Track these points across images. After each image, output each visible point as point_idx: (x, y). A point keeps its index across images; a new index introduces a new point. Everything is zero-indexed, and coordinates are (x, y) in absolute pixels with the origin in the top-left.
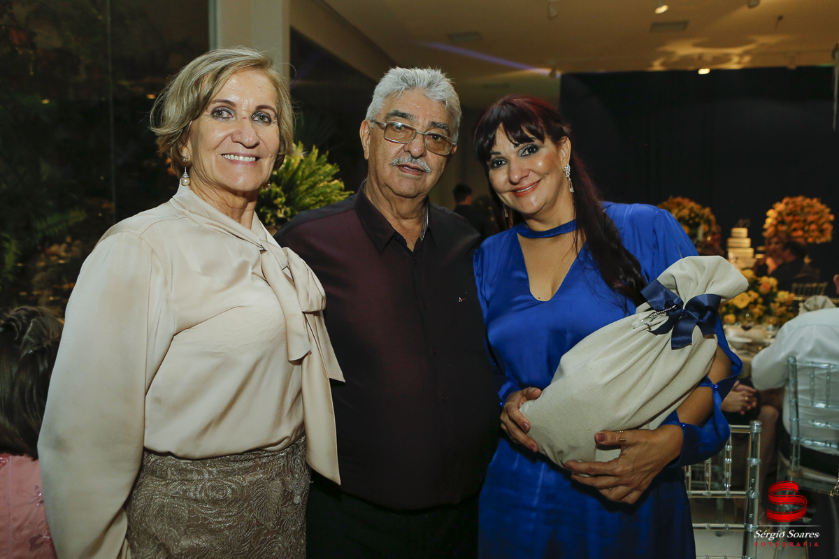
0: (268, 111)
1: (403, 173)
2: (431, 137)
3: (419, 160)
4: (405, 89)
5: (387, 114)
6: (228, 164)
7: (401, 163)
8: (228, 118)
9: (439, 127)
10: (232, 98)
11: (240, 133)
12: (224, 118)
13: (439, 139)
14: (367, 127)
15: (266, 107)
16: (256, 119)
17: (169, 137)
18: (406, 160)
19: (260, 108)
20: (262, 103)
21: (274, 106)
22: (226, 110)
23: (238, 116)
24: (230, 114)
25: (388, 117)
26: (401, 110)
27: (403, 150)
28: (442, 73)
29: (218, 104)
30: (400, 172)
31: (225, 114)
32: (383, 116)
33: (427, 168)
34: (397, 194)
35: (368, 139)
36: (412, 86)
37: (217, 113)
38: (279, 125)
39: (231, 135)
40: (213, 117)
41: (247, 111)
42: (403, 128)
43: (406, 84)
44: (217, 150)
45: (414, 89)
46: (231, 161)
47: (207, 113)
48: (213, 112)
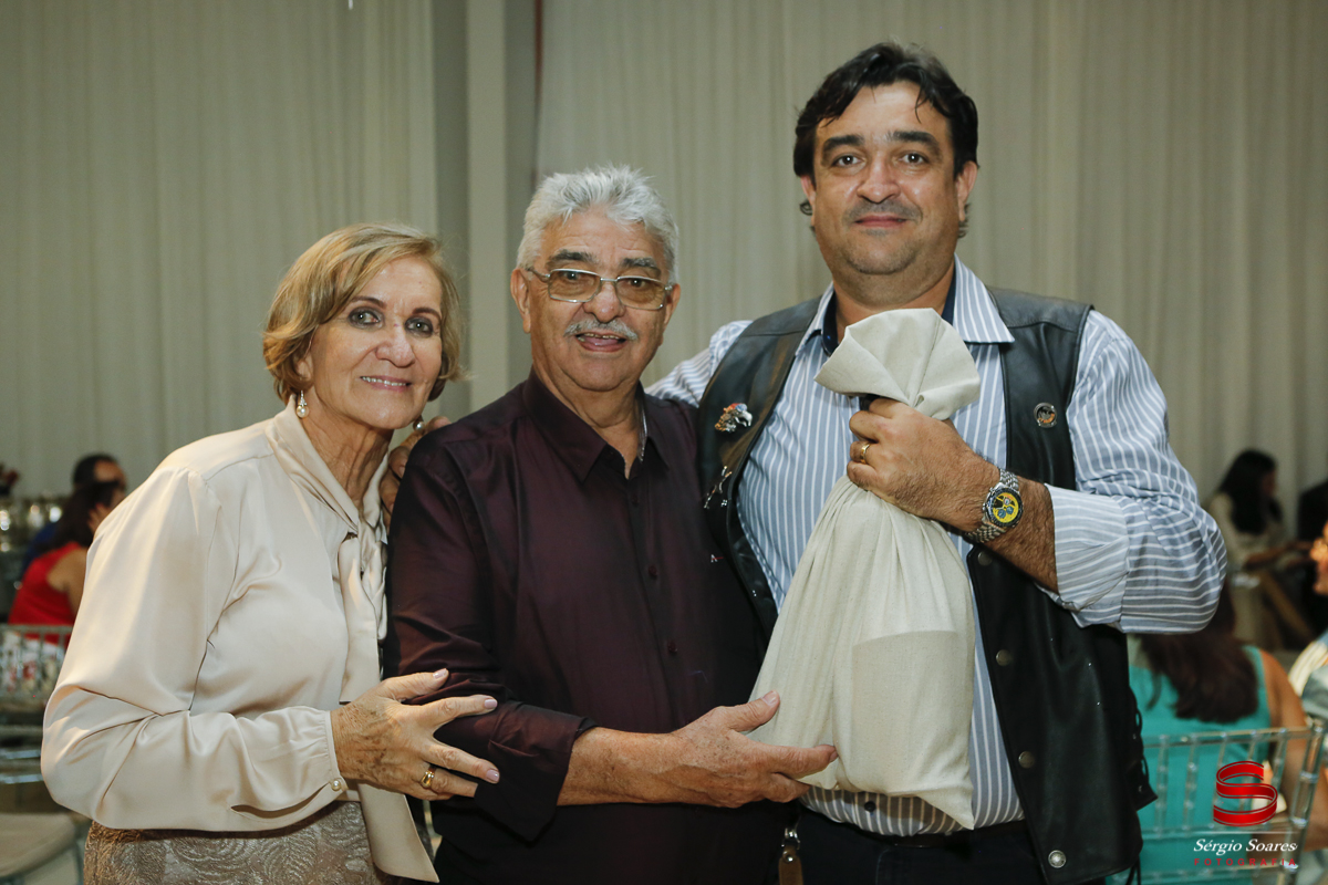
0: (429, 316)
1: (589, 352)
2: (629, 283)
3: (613, 323)
4: (574, 211)
5: (550, 258)
6: (369, 390)
7: (582, 331)
8: (372, 324)
9: (638, 265)
11: (388, 344)
12: (367, 324)
13: (643, 284)
14: (521, 280)
15: (427, 310)
16: (411, 326)
18: (589, 325)
19: (419, 311)
21: (438, 310)
22: (368, 314)
23: (387, 322)
24: (375, 317)
25: (552, 262)
26: (572, 248)
27: (582, 310)
28: (632, 170)
29: (360, 303)
30: (583, 350)
31: (368, 318)
32: (543, 262)
33: (630, 333)
34: (584, 388)
35: (526, 299)
36: (585, 203)
37: (356, 318)
38: (442, 337)
39: (376, 350)
40: (352, 321)
41: (402, 315)
42: (579, 277)
43: (573, 204)
44: (356, 370)
45: (587, 209)
46: (374, 385)
47: (344, 315)
48: (351, 315)
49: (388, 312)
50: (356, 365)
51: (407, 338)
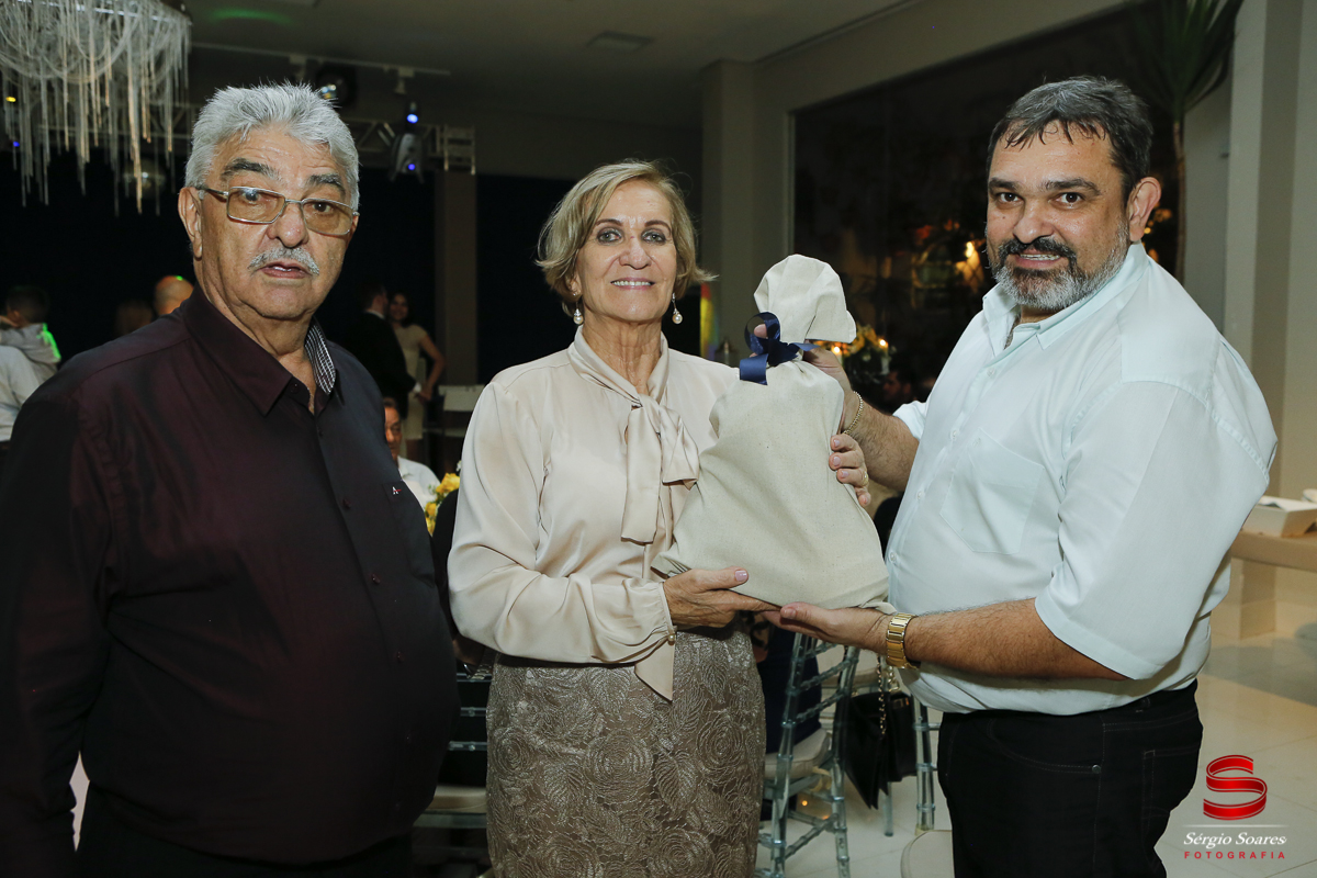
2: (314, 207)
6: (619, 291)
8: (615, 240)
10: (618, 218)
11: (628, 253)
12: (611, 241)
13: (328, 207)
14: (191, 199)
16: (649, 238)
17: (559, 270)
19: (650, 224)
20: (652, 219)
22: (612, 233)
23: (626, 237)
24: (617, 235)
27: (267, 237)
29: (602, 225)
31: (613, 237)
33: (312, 264)
34: (265, 316)
35: (196, 221)
37: (604, 237)
39: (619, 258)
40: (600, 241)
41: (637, 230)
42: (261, 198)
43: (252, 119)
44: (606, 277)
46: (621, 287)
47: (593, 237)
48: (599, 236)
49: (625, 228)
50: (605, 273)
51: (642, 246)
